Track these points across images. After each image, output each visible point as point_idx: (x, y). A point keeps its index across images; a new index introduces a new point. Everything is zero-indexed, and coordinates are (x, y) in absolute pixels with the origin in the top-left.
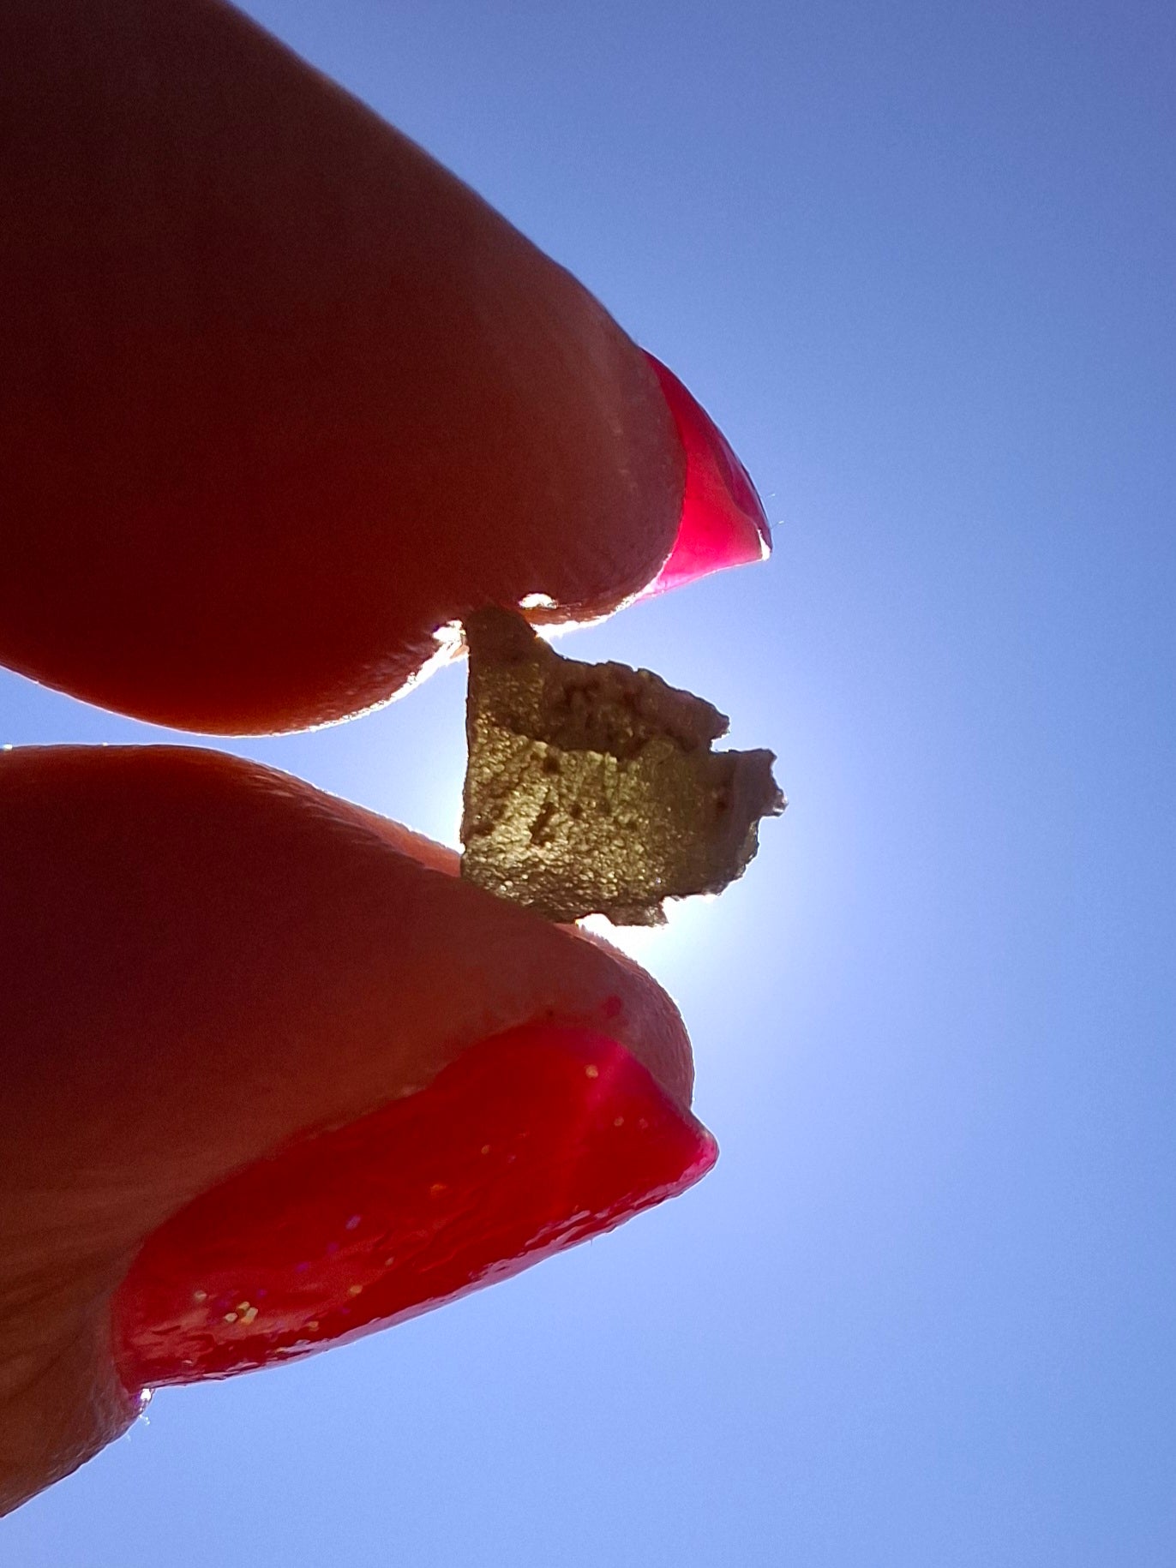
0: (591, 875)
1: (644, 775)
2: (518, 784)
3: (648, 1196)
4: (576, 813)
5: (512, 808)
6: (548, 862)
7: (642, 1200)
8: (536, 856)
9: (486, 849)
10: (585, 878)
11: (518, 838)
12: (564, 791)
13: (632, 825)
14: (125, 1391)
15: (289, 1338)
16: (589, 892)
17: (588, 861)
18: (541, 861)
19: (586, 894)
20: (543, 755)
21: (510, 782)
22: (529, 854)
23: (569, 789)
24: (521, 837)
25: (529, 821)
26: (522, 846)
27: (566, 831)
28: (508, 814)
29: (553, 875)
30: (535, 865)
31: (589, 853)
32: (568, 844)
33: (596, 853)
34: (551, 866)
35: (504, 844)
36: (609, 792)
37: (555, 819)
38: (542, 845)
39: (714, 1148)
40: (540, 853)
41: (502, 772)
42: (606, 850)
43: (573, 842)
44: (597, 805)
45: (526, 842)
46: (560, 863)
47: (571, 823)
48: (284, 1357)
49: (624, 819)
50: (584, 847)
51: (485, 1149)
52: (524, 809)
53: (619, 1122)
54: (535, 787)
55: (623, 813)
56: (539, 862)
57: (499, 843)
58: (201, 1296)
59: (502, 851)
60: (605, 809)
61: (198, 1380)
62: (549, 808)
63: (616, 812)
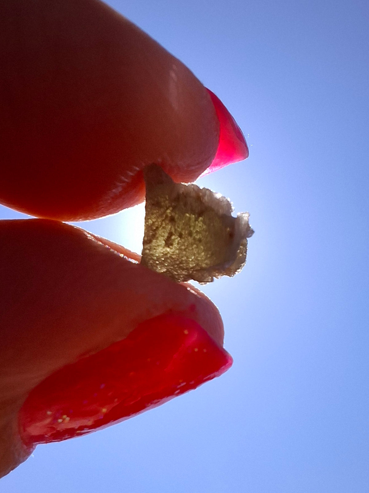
0: (185, 258)
1: (204, 222)
2: (161, 226)
3: (209, 376)
4: (181, 236)
5: (158, 234)
6: (171, 253)
7: (207, 378)
8: (167, 251)
9: (149, 248)
10: (183, 259)
11: (160, 244)
12: (176, 227)
13: (200, 240)
14: (25, 446)
15: (82, 428)
16: (185, 265)
17: (184, 253)
18: (168, 252)
19: (184, 266)
20: (170, 215)
21: (158, 225)
22: (164, 250)
23: (178, 227)
24: (162, 243)
25: (164, 238)
26: (161, 247)
27: (177, 242)
28: (157, 236)
29: (173, 258)
30: (166, 254)
31: (185, 250)
32: (178, 246)
33: (187, 250)
34: (172, 255)
35: (155, 246)
36: (192, 229)
37: (173, 237)
38: (169, 247)
39: (231, 359)
40: (168, 249)
41: (155, 221)
42: (191, 248)
43: (179, 246)
44: (188, 233)
45: (163, 245)
46: (175, 254)
47: (179, 239)
48: (81, 434)
49: (198, 237)
50: (183, 247)
51: (149, 360)
52: (163, 235)
53: (196, 350)
54: (167, 227)
55: (197, 235)
56: (167, 253)
57: (154, 246)
58: (49, 413)
59: (155, 249)
60: (190, 234)
61: (51, 442)
62: (171, 234)
63: (194, 235)
